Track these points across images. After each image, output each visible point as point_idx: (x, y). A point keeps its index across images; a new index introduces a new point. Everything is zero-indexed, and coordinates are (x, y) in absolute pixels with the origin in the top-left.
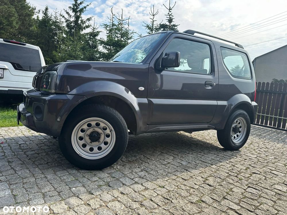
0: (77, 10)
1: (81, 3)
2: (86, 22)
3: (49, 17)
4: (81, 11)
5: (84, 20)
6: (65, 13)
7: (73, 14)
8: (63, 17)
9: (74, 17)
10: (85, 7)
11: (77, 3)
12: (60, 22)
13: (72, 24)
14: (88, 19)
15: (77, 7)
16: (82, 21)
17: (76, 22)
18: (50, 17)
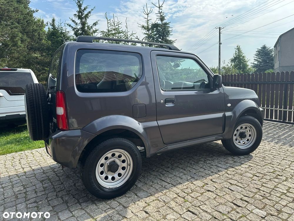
0: (83, 16)
1: (85, 9)
2: (93, 27)
3: (56, 28)
4: (87, 16)
5: (90, 26)
6: (71, 21)
7: (78, 21)
8: (70, 25)
9: (80, 24)
10: (90, 12)
11: (81, 10)
12: (66, 32)
13: (80, 32)
14: (94, 23)
15: (82, 13)
16: (88, 27)
17: (83, 29)
18: (58, 28)
